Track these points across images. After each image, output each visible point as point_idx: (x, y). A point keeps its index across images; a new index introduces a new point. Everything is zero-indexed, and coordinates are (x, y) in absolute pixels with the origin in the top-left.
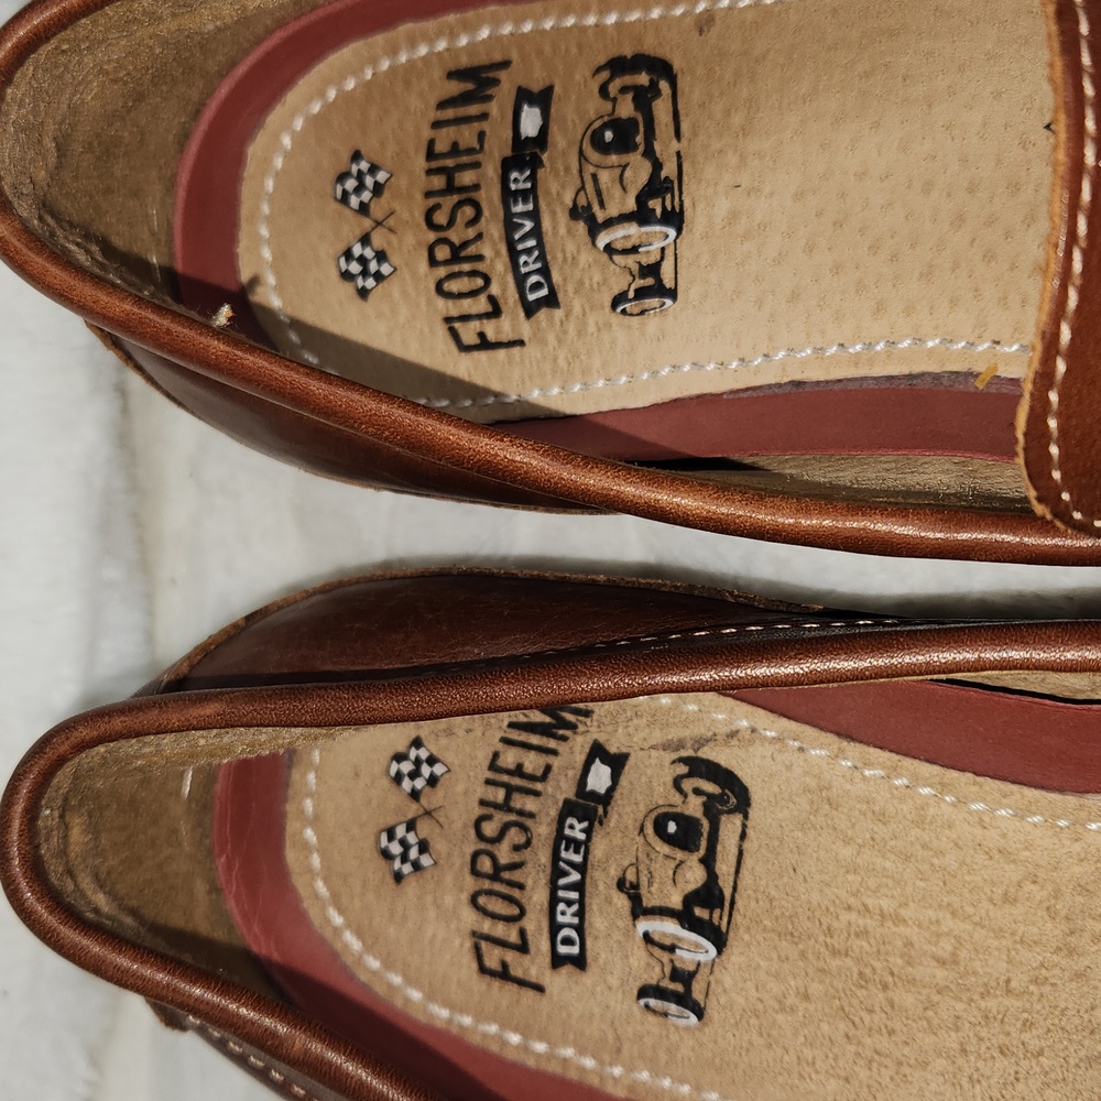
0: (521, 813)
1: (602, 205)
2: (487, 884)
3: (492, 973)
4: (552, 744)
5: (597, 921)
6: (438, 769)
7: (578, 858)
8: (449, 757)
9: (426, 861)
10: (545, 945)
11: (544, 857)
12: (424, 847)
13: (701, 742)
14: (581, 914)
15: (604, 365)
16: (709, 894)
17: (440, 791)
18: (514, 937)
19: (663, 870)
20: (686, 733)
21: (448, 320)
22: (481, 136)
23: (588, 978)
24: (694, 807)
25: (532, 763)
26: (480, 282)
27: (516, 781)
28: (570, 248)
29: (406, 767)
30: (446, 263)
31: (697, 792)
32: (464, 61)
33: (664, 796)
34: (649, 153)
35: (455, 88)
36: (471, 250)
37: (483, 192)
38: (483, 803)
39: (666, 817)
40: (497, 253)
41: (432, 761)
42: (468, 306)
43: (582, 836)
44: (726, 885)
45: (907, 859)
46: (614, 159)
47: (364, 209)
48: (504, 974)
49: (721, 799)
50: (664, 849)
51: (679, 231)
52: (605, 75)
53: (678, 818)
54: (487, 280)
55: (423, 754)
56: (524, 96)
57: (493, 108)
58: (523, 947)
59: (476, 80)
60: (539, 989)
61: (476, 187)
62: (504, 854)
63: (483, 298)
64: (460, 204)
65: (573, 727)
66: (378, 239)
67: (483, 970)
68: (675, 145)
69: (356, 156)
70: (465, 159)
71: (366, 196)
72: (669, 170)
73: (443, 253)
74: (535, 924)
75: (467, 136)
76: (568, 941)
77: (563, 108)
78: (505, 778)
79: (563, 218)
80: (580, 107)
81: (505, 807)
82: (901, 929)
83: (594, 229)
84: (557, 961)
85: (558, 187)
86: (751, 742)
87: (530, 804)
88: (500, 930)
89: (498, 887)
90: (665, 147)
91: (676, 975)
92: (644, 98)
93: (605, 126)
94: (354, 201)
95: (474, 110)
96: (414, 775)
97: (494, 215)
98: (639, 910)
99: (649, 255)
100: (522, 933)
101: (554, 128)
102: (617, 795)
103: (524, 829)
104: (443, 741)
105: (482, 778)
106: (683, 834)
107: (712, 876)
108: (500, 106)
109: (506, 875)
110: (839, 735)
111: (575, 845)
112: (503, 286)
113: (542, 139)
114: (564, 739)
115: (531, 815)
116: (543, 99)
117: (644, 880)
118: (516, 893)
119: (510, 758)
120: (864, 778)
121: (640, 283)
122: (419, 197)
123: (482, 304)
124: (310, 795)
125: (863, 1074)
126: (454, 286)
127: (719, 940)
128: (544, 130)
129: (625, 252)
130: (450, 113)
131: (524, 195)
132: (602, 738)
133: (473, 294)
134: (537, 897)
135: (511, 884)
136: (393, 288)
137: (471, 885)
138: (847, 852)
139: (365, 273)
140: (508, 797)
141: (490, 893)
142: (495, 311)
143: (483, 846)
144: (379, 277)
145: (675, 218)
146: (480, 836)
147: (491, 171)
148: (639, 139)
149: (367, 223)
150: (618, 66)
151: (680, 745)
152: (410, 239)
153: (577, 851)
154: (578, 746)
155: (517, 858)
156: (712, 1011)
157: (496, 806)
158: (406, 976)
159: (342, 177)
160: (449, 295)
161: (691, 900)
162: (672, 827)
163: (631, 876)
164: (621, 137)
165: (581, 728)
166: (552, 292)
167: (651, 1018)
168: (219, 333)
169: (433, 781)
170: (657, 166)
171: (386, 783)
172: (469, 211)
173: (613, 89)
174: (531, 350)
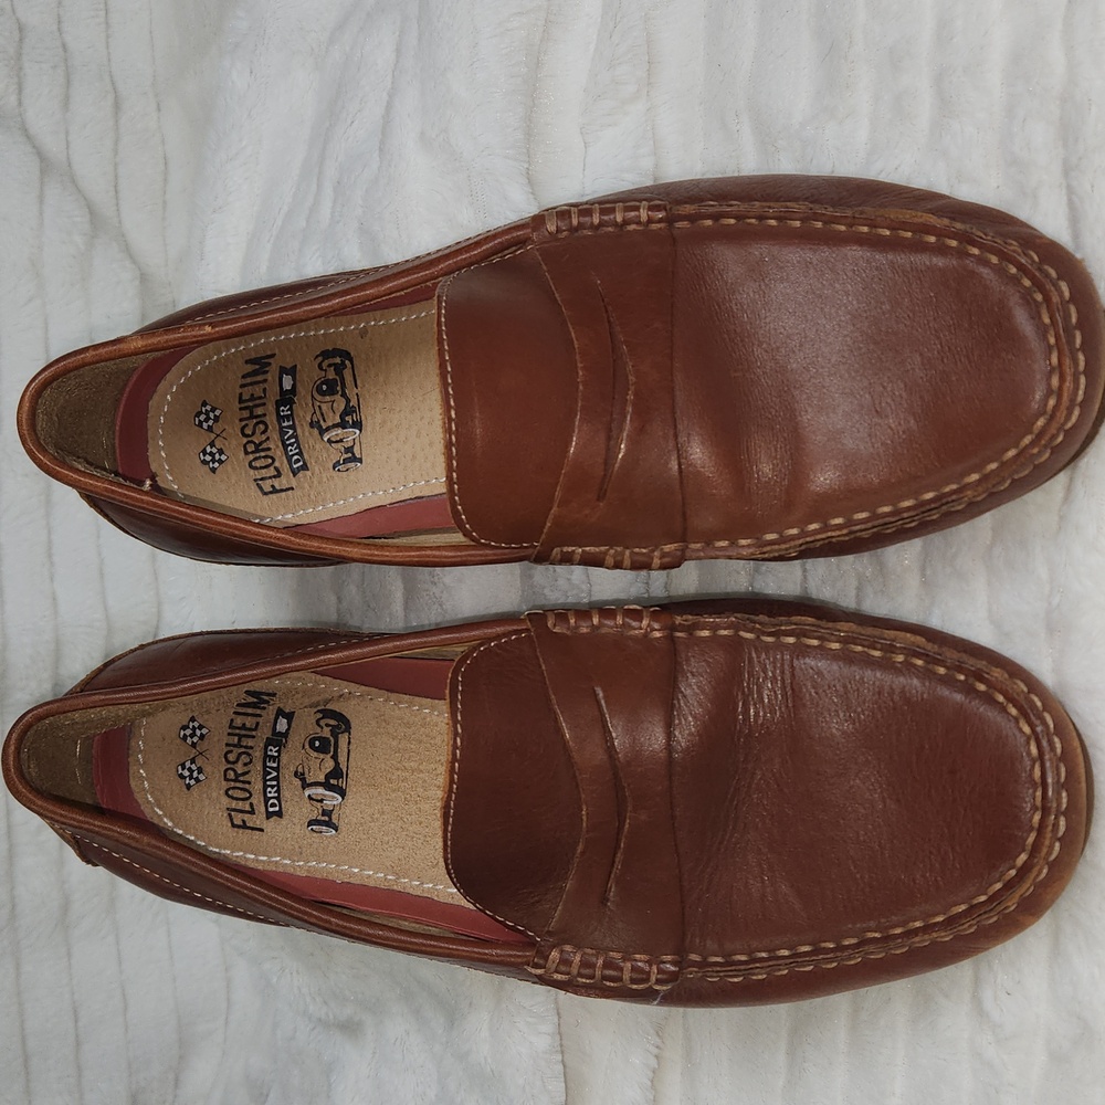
0: (246, 747)
1: (324, 421)
2: (233, 784)
3: (239, 827)
4: (258, 712)
5: (286, 794)
6: (204, 731)
7: (275, 765)
8: (209, 724)
9: (202, 777)
10: (263, 809)
11: (259, 767)
12: (200, 770)
13: (327, 702)
14: (278, 791)
15: (332, 496)
16: (336, 773)
17: (206, 741)
18: (248, 808)
19: (314, 764)
20: (320, 698)
21: (255, 480)
22: (265, 390)
23: (284, 822)
24: (326, 733)
25: (249, 722)
26: (270, 461)
27: (243, 732)
28: (311, 442)
29: (188, 732)
30: (252, 452)
31: (327, 725)
32: (253, 356)
33: (313, 730)
34: (344, 395)
35: (250, 368)
36: (264, 446)
37: (267, 417)
38: (227, 745)
39: (315, 739)
40: (278, 446)
41: (201, 727)
42: (264, 473)
43: (276, 754)
44: (343, 767)
45: (420, 742)
46: (328, 398)
47: (210, 429)
48: (244, 826)
49: (337, 727)
50: (316, 754)
51: (361, 431)
52: (320, 359)
53: (319, 739)
54: (274, 460)
55: (196, 724)
56: (283, 371)
57: (269, 377)
58: (252, 812)
59: (260, 364)
60: (262, 830)
61: (265, 415)
62: (240, 768)
63: (272, 468)
64: (257, 423)
65: (267, 702)
66: (218, 444)
67: (233, 825)
68: (355, 390)
69: (204, 404)
70: (257, 402)
71: (211, 422)
72: (353, 402)
73: (251, 448)
74: (257, 800)
75: (258, 391)
76: (273, 805)
77: (303, 375)
78: (237, 731)
79: (307, 428)
80: (310, 374)
81: (238, 745)
82: (421, 775)
83: (322, 432)
84: (269, 815)
85: (304, 414)
86: (349, 699)
87: (250, 742)
88: (240, 805)
89: (238, 785)
90: (351, 392)
91: (324, 813)
92: (339, 369)
93: (323, 383)
94: (205, 425)
95: (260, 378)
96: (192, 736)
97: (274, 428)
98: (305, 785)
99: (348, 442)
100: (251, 805)
101: (298, 385)
102: (291, 732)
103: (249, 755)
104: (206, 717)
105: (226, 733)
106: (323, 746)
107: (337, 763)
108: (272, 376)
109: (241, 778)
110: (387, 690)
111: (273, 758)
112: (282, 463)
113: (293, 390)
114: (264, 708)
115: (251, 748)
116: (292, 371)
117: (306, 770)
118: (247, 786)
119: (239, 721)
120: (399, 709)
121: (346, 456)
122: (237, 421)
123: (272, 472)
124: (141, 751)
125: (410, 844)
126: (257, 464)
127: (343, 794)
128: (294, 386)
129: (337, 442)
130: (249, 380)
131: (287, 417)
132: (282, 706)
133: (267, 467)
134: (257, 786)
135: (243, 782)
136: (228, 467)
137: (225, 785)
138: (395, 743)
139: (213, 461)
140: (239, 740)
141: (234, 788)
142: (279, 475)
143: (229, 766)
144: (220, 462)
145: (358, 425)
146: (228, 761)
147: (271, 408)
148: (339, 388)
149: (213, 436)
150: (326, 354)
151: (318, 704)
152: (234, 442)
153: (274, 762)
154: (271, 710)
155: (246, 769)
156: (342, 826)
157: (235, 746)
158: (196, 836)
159: (199, 414)
160: (256, 468)
161: (328, 777)
162: (317, 744)
163: (300, 770)
164: (330, 388)
165: (272, 702)
166: (305, 464)
167: (315, 835)
168: (146, 493)
169: (202, 737)
170: (348, 401)
171: (179, 741)
172: (262, 427)
173: (324, 365)
174: (297, 493)
